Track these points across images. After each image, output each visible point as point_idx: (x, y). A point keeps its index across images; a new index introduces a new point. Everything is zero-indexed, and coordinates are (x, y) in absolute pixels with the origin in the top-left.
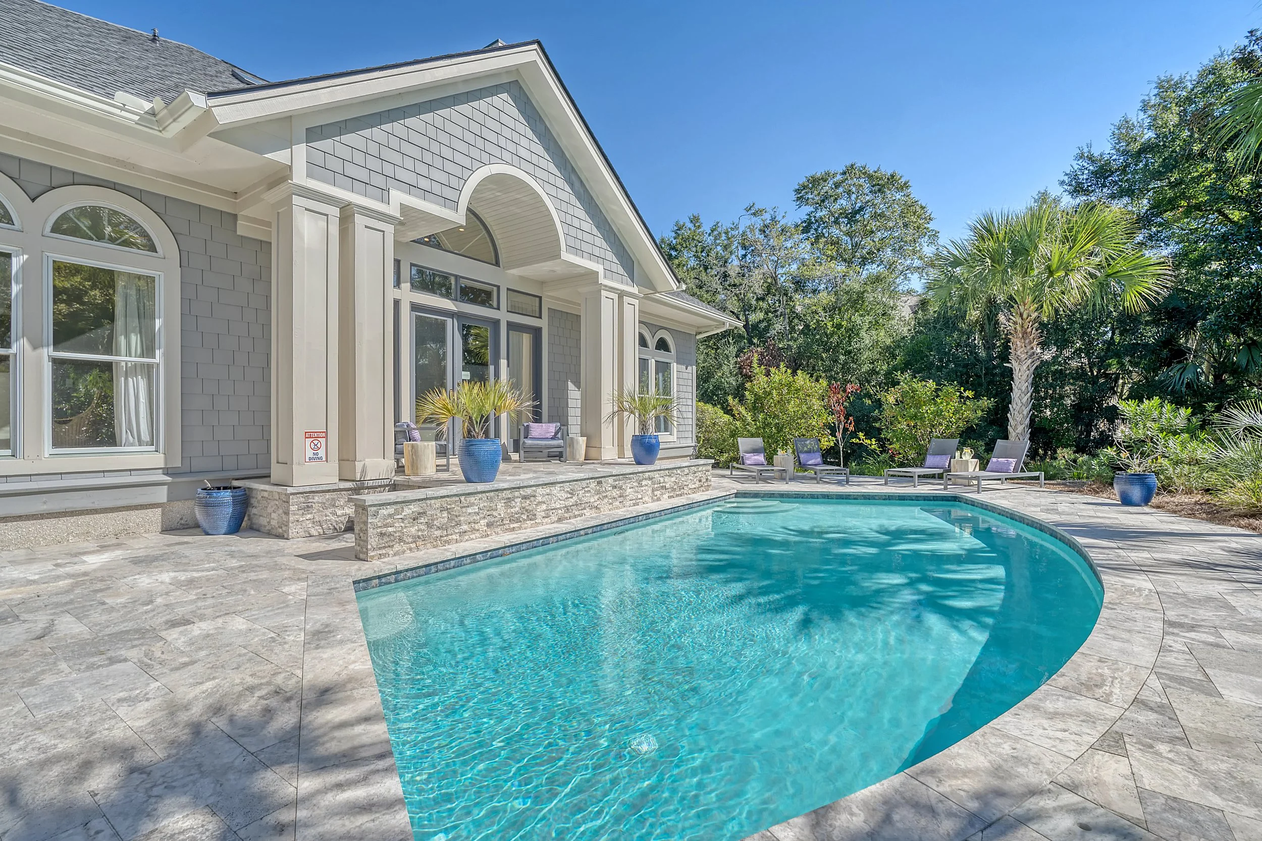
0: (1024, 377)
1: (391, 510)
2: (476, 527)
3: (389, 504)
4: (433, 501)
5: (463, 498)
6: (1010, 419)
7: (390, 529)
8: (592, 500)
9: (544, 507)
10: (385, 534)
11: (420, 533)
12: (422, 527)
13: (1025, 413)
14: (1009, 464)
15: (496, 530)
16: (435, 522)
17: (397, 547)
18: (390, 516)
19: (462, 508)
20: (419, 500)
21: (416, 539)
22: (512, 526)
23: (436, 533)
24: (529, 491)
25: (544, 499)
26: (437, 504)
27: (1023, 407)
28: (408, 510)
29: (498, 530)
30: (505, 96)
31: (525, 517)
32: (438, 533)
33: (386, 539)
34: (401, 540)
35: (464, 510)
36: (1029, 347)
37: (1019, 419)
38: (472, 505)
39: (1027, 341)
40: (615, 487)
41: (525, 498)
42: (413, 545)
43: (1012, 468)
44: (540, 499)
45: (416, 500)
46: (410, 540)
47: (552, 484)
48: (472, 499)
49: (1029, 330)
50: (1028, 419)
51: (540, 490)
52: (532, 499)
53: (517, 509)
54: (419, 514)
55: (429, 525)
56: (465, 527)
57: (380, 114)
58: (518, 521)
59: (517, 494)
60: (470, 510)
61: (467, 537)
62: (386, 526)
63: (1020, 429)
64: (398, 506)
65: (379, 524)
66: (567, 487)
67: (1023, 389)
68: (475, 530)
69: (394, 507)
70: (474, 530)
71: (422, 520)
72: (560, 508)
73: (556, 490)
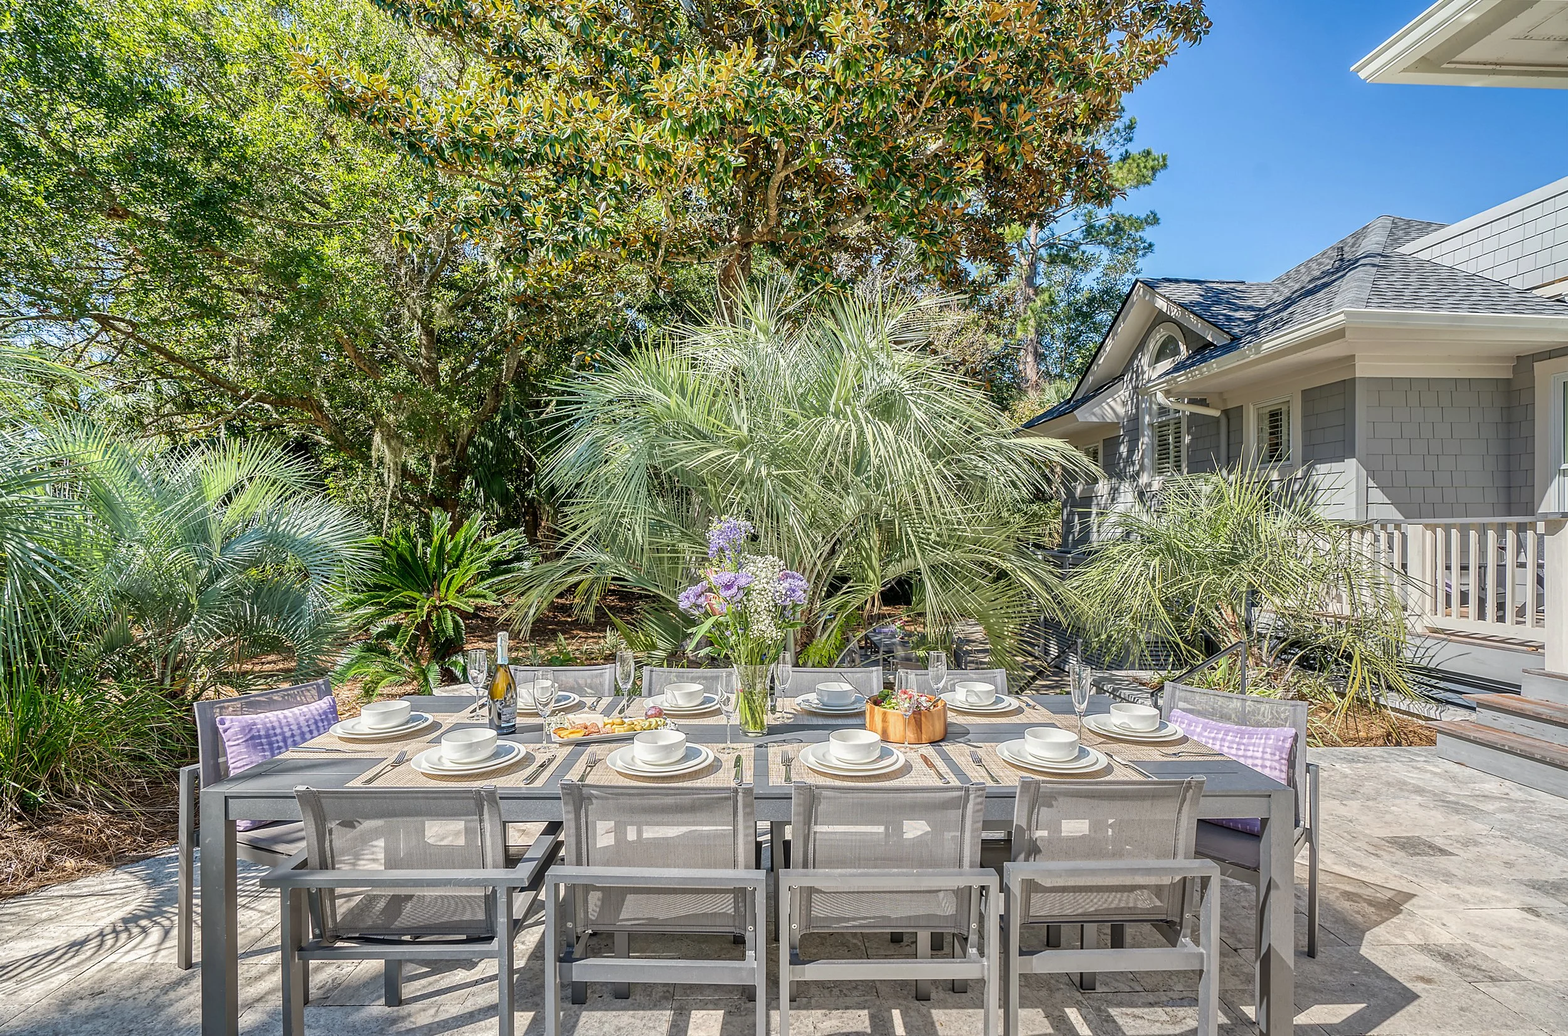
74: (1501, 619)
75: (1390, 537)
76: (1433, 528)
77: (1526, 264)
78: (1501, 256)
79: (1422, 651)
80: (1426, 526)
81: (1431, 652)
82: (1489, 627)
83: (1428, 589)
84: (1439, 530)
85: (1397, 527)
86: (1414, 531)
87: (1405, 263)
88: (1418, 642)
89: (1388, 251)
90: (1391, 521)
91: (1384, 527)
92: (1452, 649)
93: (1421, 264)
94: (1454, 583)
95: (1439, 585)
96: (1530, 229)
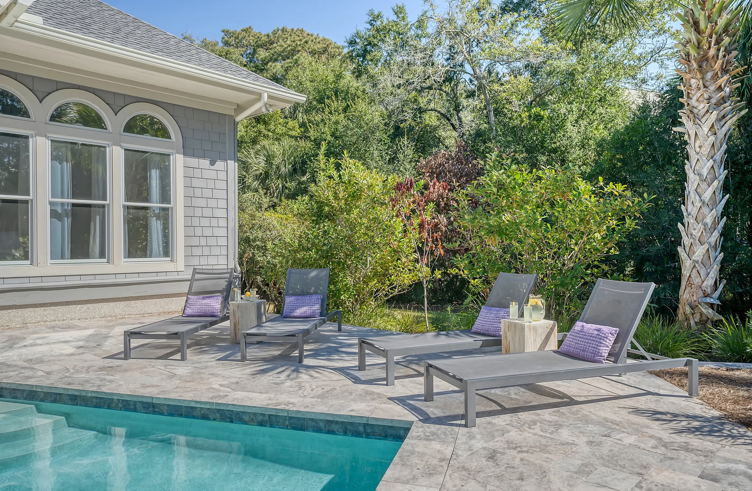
0: (706, 150)
6: (683, 234)
13: (709, 220)
14: (600, 338)
27: (705, 210)
36: (712, 88)
37: (696, 233)
39: (709, 75)
43: (605, 351)
49: (712, 52)
50: (716, 234)
63: (700, 252)
67: (705, 172)
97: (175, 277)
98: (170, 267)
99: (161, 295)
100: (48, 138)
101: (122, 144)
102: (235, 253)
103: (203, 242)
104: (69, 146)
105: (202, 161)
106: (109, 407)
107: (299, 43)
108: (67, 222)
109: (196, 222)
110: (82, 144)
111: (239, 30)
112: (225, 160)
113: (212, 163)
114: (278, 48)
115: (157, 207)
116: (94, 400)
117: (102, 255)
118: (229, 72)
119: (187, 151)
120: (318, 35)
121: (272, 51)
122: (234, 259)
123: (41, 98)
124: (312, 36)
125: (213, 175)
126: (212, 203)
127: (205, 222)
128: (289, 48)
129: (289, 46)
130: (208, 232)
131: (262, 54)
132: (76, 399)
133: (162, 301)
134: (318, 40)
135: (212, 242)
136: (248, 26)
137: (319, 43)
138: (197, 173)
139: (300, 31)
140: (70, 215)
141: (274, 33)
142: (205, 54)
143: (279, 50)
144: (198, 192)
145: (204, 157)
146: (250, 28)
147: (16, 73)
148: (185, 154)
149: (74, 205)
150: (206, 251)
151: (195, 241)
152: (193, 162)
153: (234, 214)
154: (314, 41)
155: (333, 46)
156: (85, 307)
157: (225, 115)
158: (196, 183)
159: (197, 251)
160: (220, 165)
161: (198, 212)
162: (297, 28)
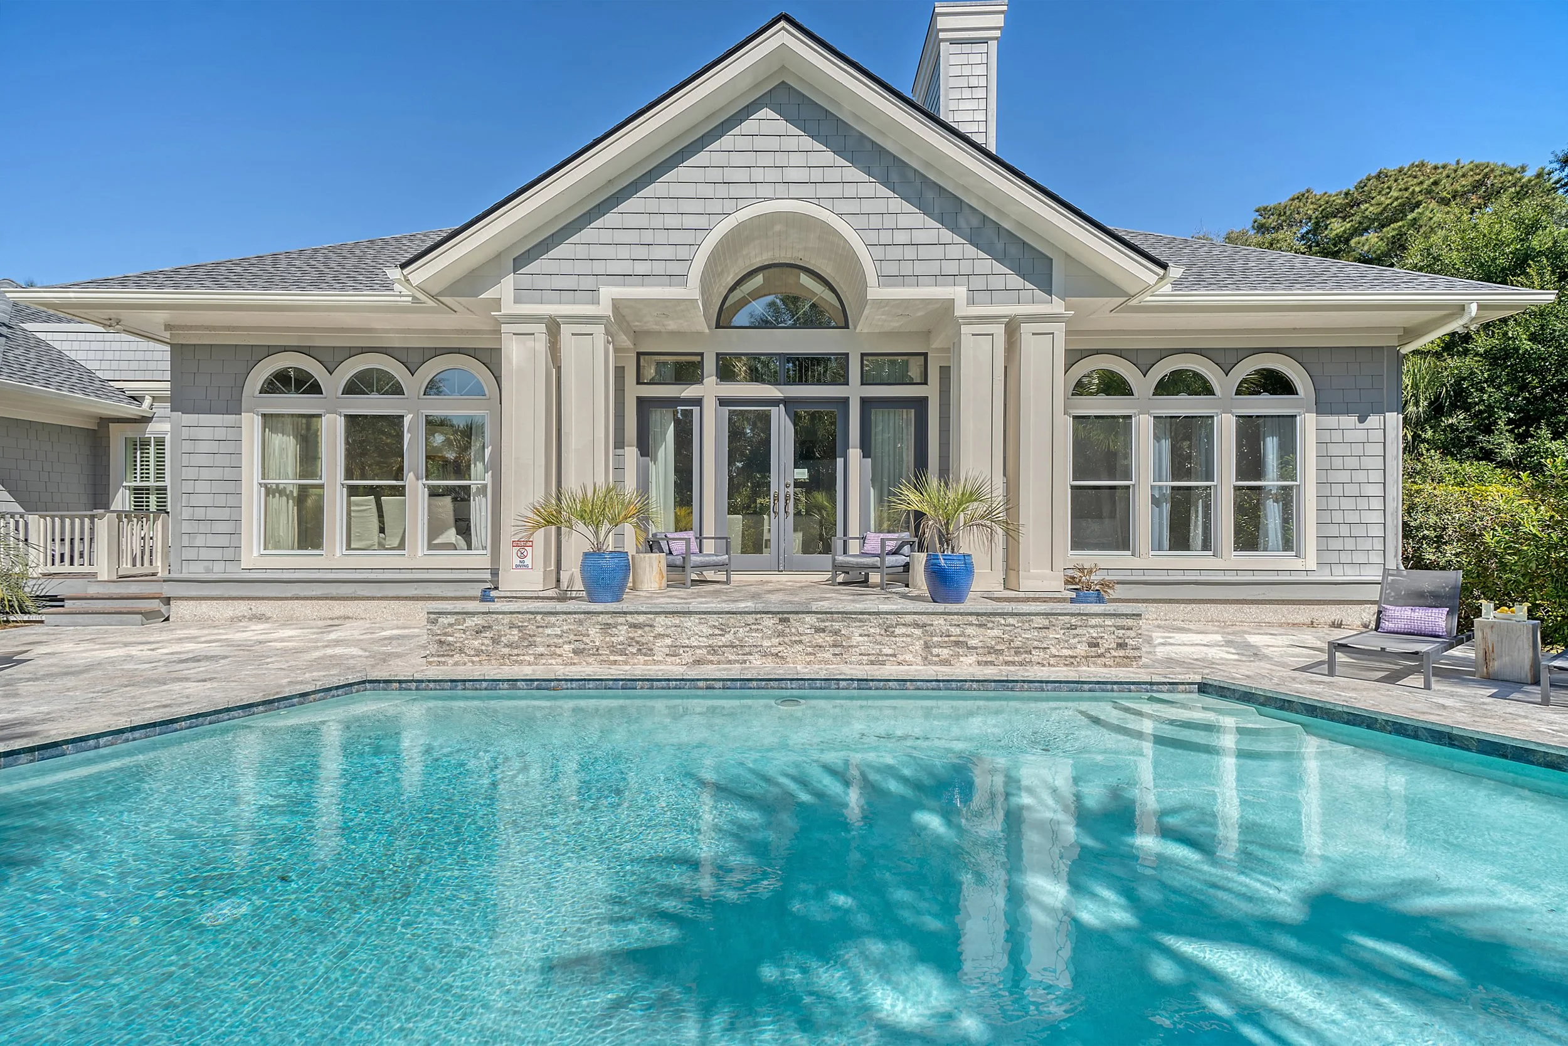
1: (451, 619)
2: (558, 651)
3: (449, 613)
4: (501, 616)
5: (539, 617)
7: (450, 639)
8: (766, 643)
9: (668, 641)
10: (444, 642)
11: (484, 648)
12: (486, 642)
15: (588, 659)
16: (503, 639)
17: (457, 657)
18: (451, 625)
19: (538, 627)
20: (483, 613)
21: (478, 653)
22: (612, 658)
23: (503, 650)
24: (641, 619)
25: (669, 631)
26: (506, 619)
28: (470, 622)
29: (590, 660)
30: (766, 113)
31: (634, 651)
32: (506, 651)
33: (445, 647)
34: (461, 651)
35: (540, 630)
38: (554, 625)
40: (819, 630)
41: (634, 626)
42: (476, 659)
44: (660, 630)
45: (479, 613)
46: (472, 653)
47: (684, 613)
48: (553, 619)
51: (661, 619)
52: (647, 629)
53: (621, 638)
54: (483, 627)
55: (495, 641)
56: (541, 650)
57: (589, 212)
58: (623, 653)
59: (621, 620)
60: (549, 631)
61: (544, 661)
62: (445, 634)
64: (460, 617)
65: (439, 632)
66: (713, 620)
68: (555, 654)
69: (455, 617)
70: (553, 655)
71: (488, 634)
72: (699, 647)
73: (689, 622)
74: (72, 564)
75: (17, 522)
76: (44, 517)
77: (105, 365)
78: (91, 355)
79: (36, 587)
80: (41, 516)
81: (42, 587)
82: (66, 568)
83: (42, 549)
84: (48, 518)
85: (22, 516)
86: (32, 519)
87: (27, 338)
88: (34, 582)
89: (13, 323)
90: (17, 513)
91: (12, 517)
92: (55, 582)
93: (39, 341)
94: (57, 549)
95: (48, 551)
96: (107, 345)
97: (1303, 577)
98: (1297, 564)
99: (1283, 601)
100: (1150, 414)
101: (1234, 411)
102: (1397, 547)
103: (1345, 531)
104: (1169, 419)
105: (1343, 418)
106: (1369, 727)
107: (1417, 189)
108: (1166, 508)
109: (1334, 503)
110: (1185, 417)
111: (1284, 200)
112: (1381, 412)
113: (1362, 420)
114: (1371, 209)
115: (1273, 486)
116: (1345, 716)
117: (1206, 546)
118: (1403, 285)
119: (1323, 407)
120: (1458, 163)
121: (1357, 218)
122: (1396, 556)
123: (1144, 371)
124: (1444, 167)
125: (1360, 436)
126: (1361, 476)
127: (1347, 504)
128: (1395, 204)
129: (1397, 199)
130: (1352, 517)
131: (1337, 227)
132: (1316, 710)
133: (1284, 608)
134: (1460, 173)
135: (1358, 531)
136: (1303, 190)
137: (1463, 176)
138: (1337, 436)
139: (1417, 166)
140: (1169, 499)
141: (1361, 186)
142: (1351, 268)
143: (1375, 212)
144: (1337, 463)
145: (1347, 413)
146: (1308, 191)
147: (1121, 350)
148: (1319, 412)
149: (1173, 488)
150: (1350, 544)
151: (1333, 530)
152: (1331, 421)
153: (1396, 492)
154: (1453, 175)
155: (1498, 173)
156: (1189, 607)
157: (1383, 347)
158: (1334, 450)
159: (1335, 544)
160: (1373, 420)
161: (1337, 490)
162: (1411, 163)
